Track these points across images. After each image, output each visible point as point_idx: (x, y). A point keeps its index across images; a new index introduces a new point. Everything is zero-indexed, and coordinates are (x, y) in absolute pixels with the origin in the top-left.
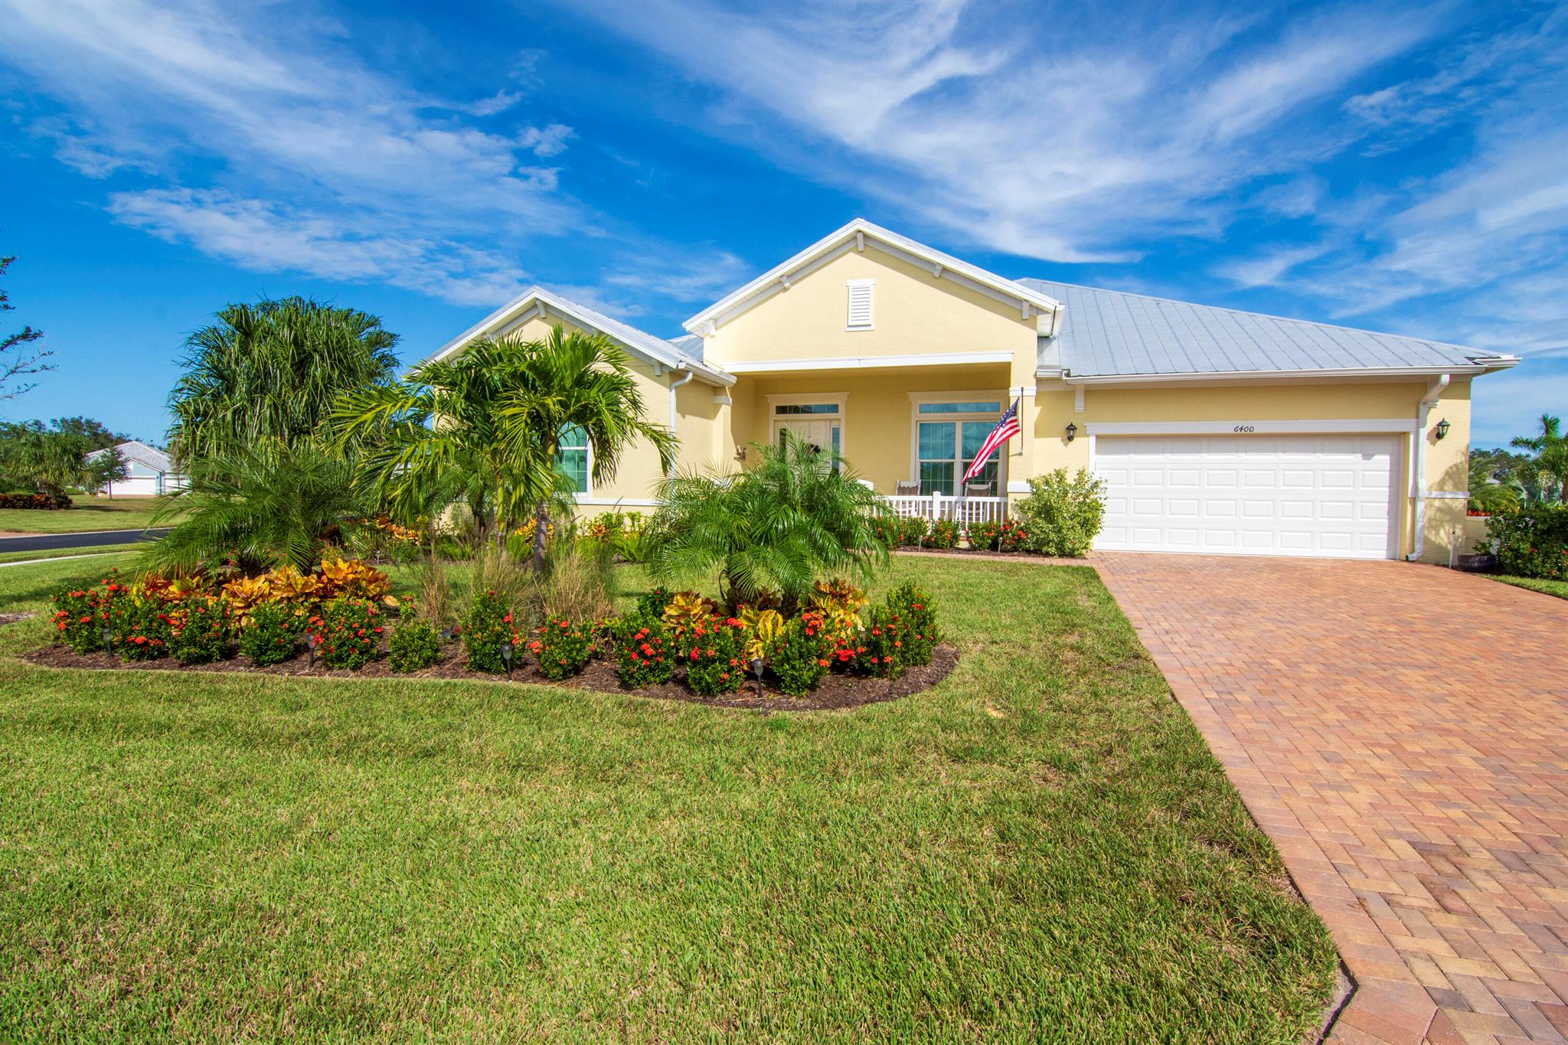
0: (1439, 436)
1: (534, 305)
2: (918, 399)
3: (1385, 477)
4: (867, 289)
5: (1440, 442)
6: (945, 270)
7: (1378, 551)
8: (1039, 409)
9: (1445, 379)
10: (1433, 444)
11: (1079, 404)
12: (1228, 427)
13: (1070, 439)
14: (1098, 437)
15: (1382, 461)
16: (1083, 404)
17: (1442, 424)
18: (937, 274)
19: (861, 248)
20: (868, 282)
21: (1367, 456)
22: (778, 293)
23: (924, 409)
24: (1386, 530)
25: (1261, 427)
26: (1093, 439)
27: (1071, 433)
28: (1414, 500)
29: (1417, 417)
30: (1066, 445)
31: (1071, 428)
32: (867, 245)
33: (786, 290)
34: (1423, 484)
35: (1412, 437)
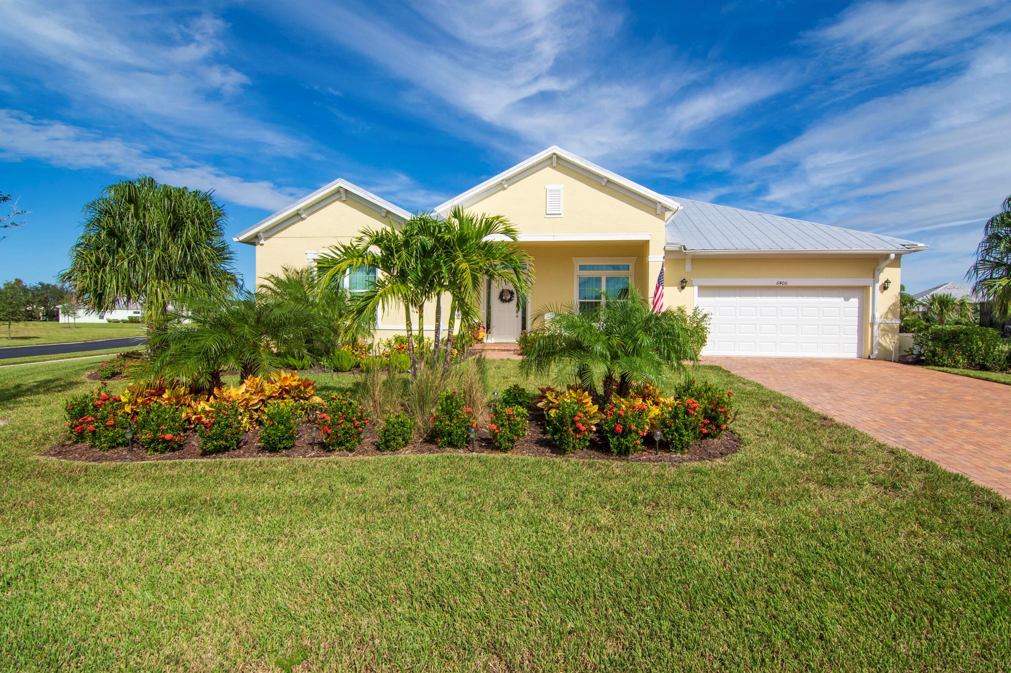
0: (885, 288)
1: (338, 191)
2: (578, 262)
3: (855, 311)
4: (559, 191)
5: (886, 292)
6: (609, 181)
7: (851, 353)
9: (892, 256)
10: (882, 292)
11: (688, 267)
12: (773, 282)
13: (683, 288)
14: (700, 288)
15: (854, 302)
16: (690, 267)
17: (887, 282)
18: (604, 184)
19: (554, 165)
20: (560, 187)
21: (847, 299)
22: (499, 191)
23: (582, 268)
24: (856, 341)
25: (791, 282)
26: (696, 288)
27: (683, 284)
28: (872, 324)
29: (874, 278)
30: (680, 291)
31: (684, 281)
32: (559, 163)
33: (504, 189)
34: (878, 315)
35: (871, 288)
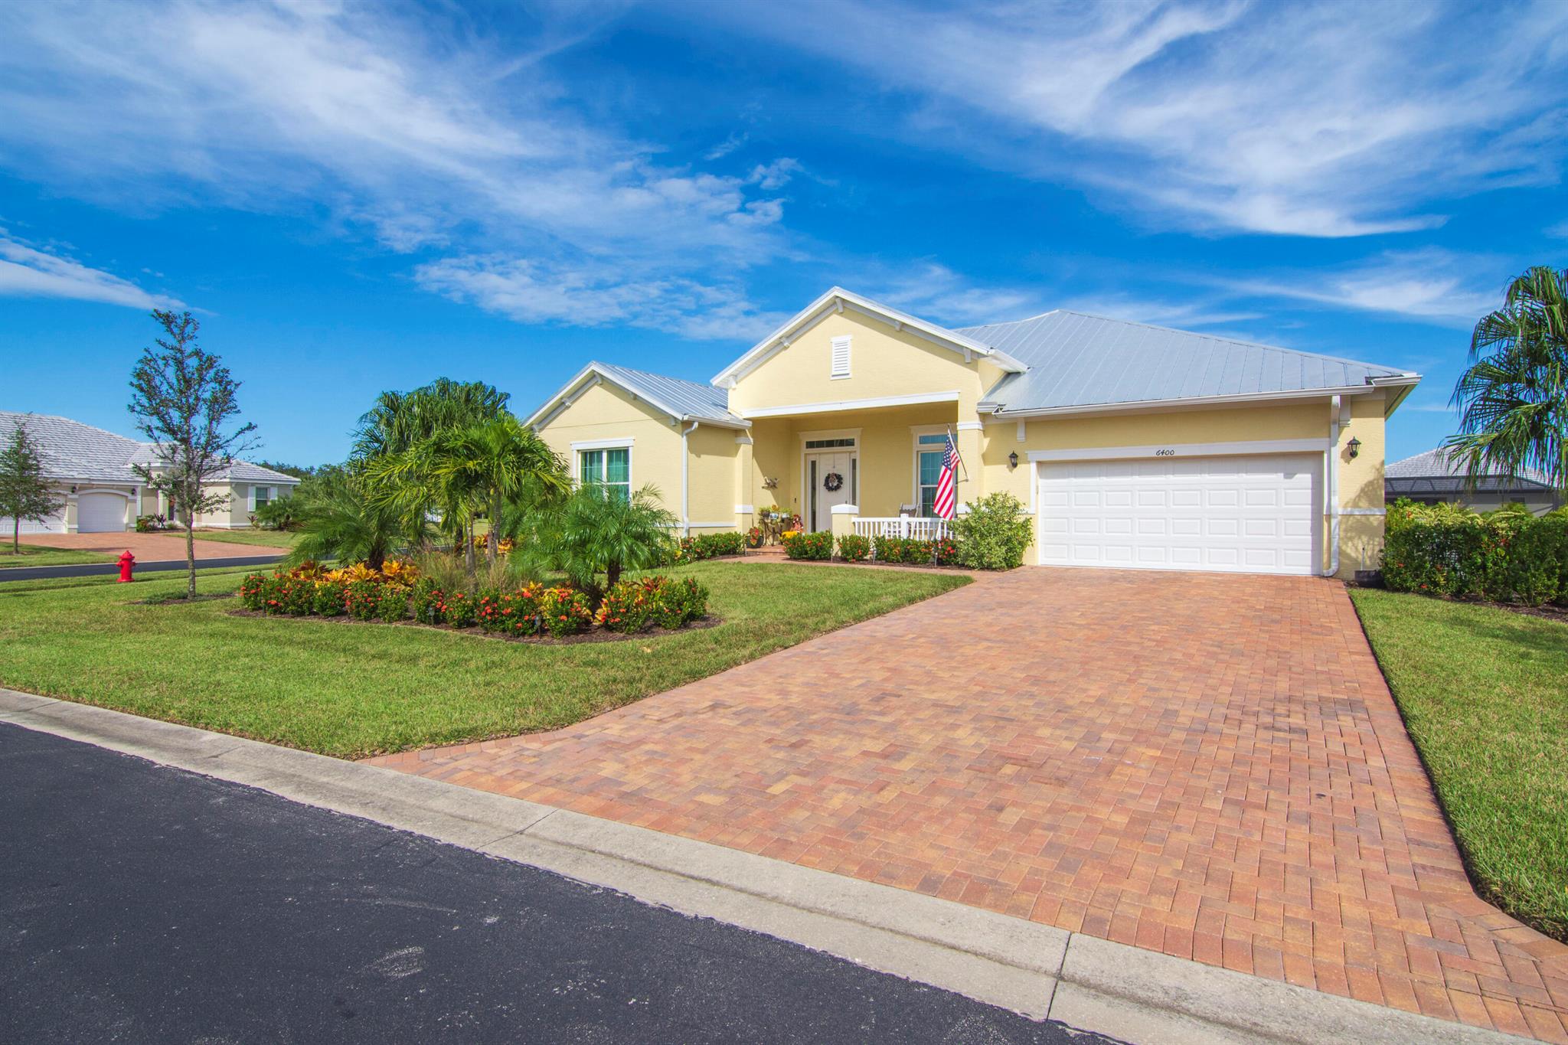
0: (1353, 454)
1: (593, 376)
2: (918, 432)
3: (1308, 494)
4: (845, 344)
5: (1354, 460)
6: (904, 325)
7: (1301, 566)
8: (986, 441)
9: (1336, 400)
10: (1348, 462)
11: (1020, 434)
12: (1150, 451)
13: (1015, 465)
14: (1040, 464)
15: (1304, 479)
16: (1023, 435)
17: (1354, 443)
18: (898, 328)
19: (841, 310)
20: (847, 338)
21: (1289, 475)
22: (780, 351)
23: (924, 440)
24: (1310, 547)
25: (1181, 450)
26: (1033, 466)
27: (1014, 460)
28: (1329, 516)
29: (1330, 437)
30: (1011, 471)
31: (1014, 456)
32: (845, 308)
33: (786, 348)
34: (1336, 501)
35: (1325, 455)
